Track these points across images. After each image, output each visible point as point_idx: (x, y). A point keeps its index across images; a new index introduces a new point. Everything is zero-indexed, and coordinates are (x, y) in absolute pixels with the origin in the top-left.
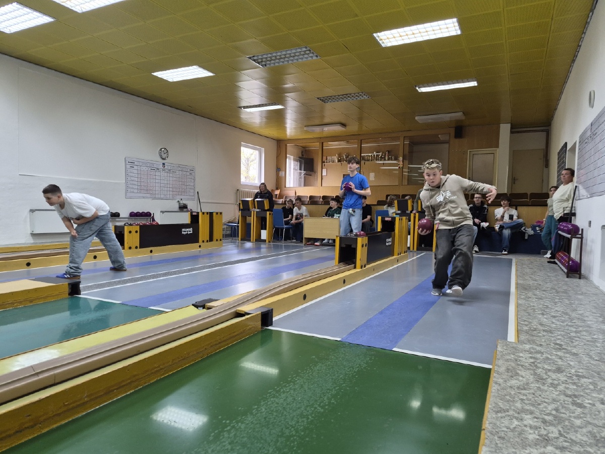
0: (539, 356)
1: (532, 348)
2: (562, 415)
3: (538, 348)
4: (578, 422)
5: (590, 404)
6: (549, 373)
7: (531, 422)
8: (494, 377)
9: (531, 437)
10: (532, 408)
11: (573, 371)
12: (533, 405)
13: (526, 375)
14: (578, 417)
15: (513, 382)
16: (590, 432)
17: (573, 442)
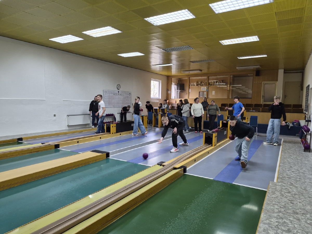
0: (283, 187)
1: (282, 184)
2: (287, 206)
3: (284, 185)
4: (290, 208)
5: (296, 203)
6: (286, 193)
7: (277, 207)
8: (267, 194)
9: (276, 211)
10: (278, 204)
11: (294, 193)
12: (278, 203)
13: (278, 194)
14: (291, 206)
15: (273, 196)
16: (293, 210)
17: (287, 212)
